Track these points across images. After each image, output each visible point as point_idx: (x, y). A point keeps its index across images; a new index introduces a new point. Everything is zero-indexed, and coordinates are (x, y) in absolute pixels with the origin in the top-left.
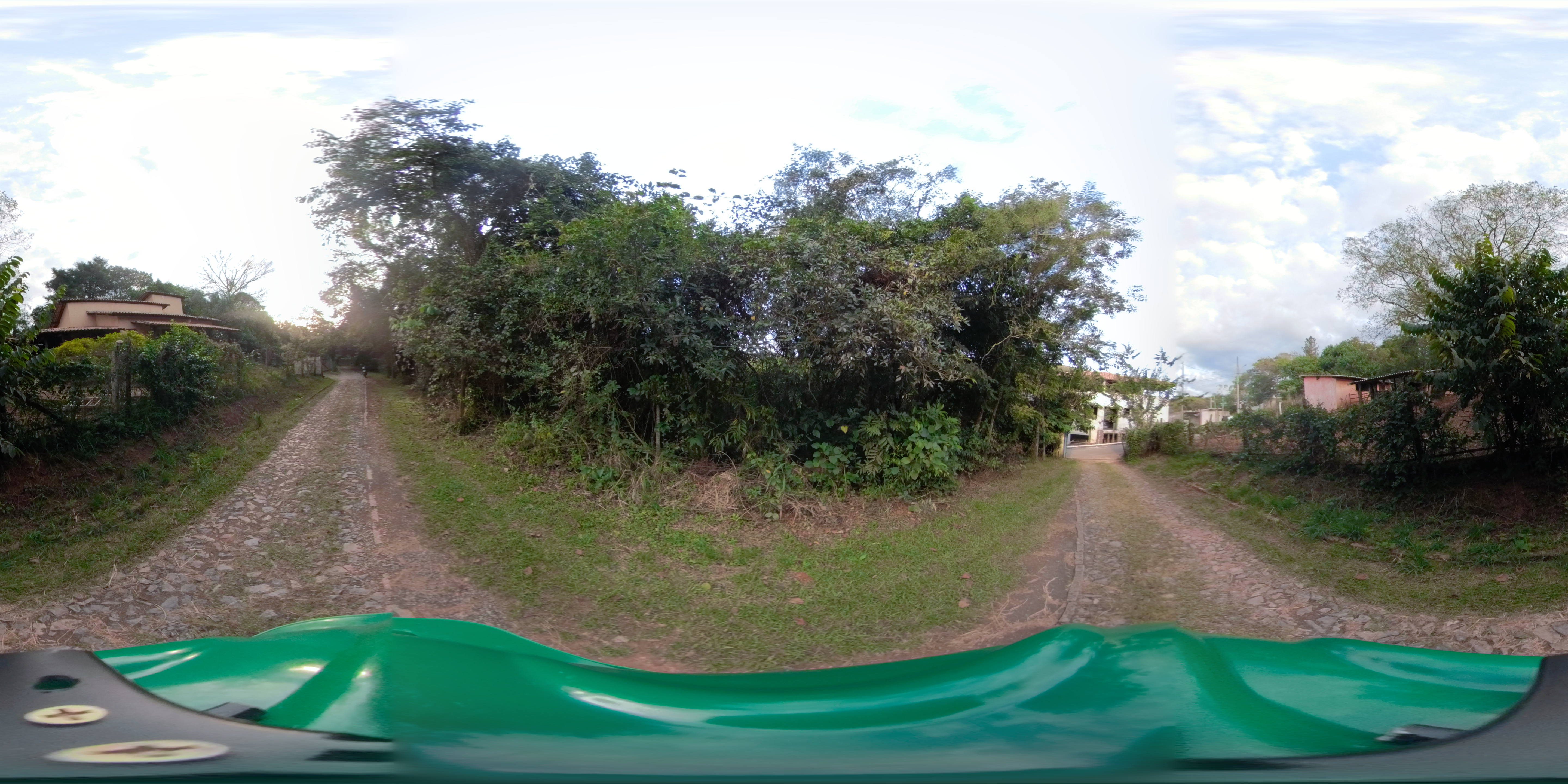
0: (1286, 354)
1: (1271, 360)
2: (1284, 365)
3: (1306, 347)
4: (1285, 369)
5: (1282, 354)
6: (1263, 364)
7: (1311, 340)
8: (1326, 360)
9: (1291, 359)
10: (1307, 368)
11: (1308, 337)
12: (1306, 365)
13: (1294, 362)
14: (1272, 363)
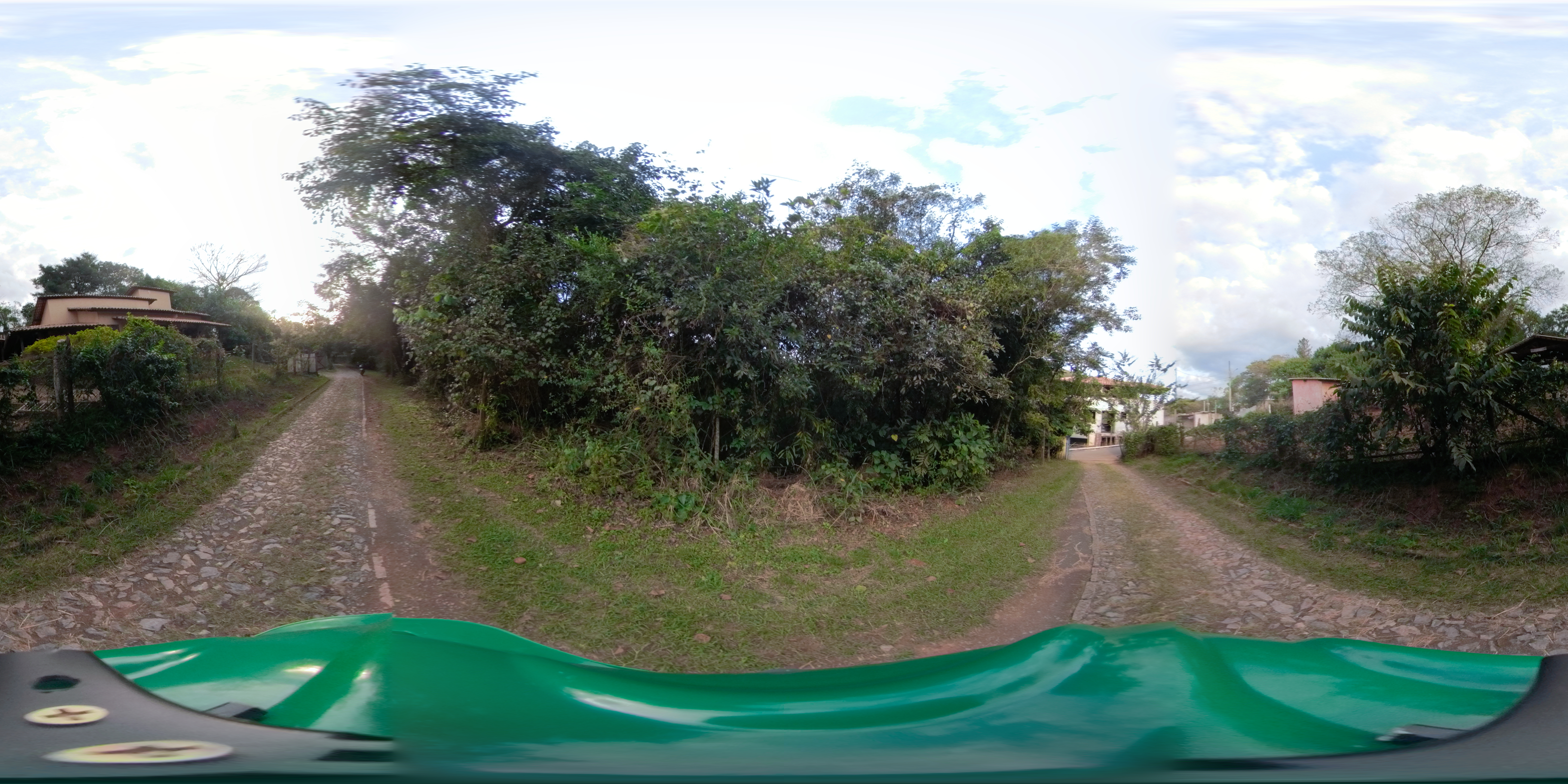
0: (1278, 356)
1: (1264, 363)
2: (1276, 367)
3: (1300, 348)
4: (1277, 371)
5: (1274, 356)
6: (1256, 366)
7: (1304, 342)
8: (1317, 362)
9: (1283, 362)
10: (1299, 371)
11: (1301, 339)
12: (1298, 367)
13: (1286, 365)
14: (1266, 366)
